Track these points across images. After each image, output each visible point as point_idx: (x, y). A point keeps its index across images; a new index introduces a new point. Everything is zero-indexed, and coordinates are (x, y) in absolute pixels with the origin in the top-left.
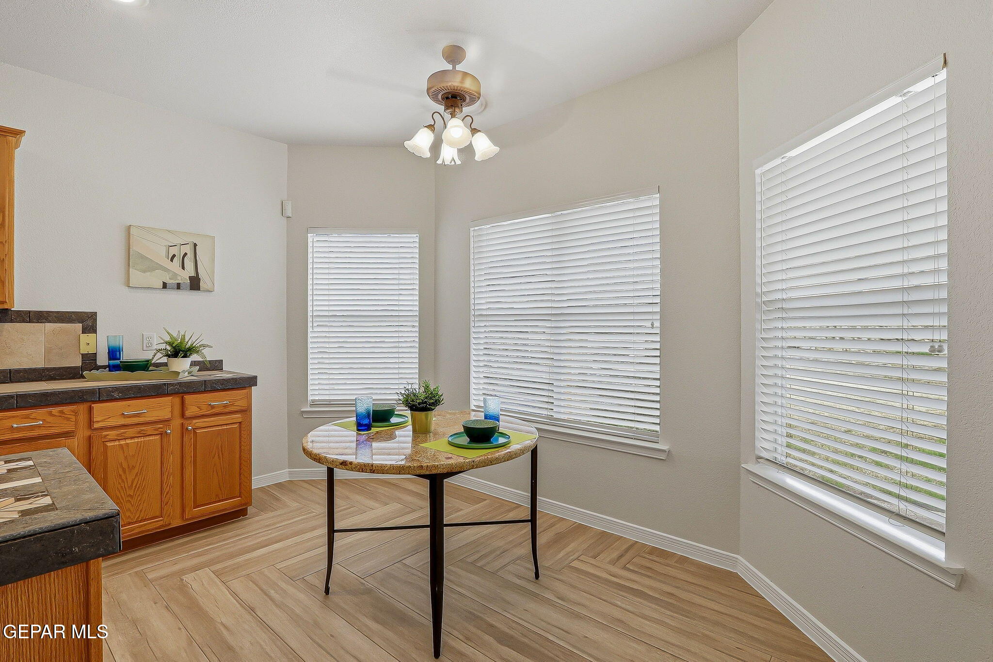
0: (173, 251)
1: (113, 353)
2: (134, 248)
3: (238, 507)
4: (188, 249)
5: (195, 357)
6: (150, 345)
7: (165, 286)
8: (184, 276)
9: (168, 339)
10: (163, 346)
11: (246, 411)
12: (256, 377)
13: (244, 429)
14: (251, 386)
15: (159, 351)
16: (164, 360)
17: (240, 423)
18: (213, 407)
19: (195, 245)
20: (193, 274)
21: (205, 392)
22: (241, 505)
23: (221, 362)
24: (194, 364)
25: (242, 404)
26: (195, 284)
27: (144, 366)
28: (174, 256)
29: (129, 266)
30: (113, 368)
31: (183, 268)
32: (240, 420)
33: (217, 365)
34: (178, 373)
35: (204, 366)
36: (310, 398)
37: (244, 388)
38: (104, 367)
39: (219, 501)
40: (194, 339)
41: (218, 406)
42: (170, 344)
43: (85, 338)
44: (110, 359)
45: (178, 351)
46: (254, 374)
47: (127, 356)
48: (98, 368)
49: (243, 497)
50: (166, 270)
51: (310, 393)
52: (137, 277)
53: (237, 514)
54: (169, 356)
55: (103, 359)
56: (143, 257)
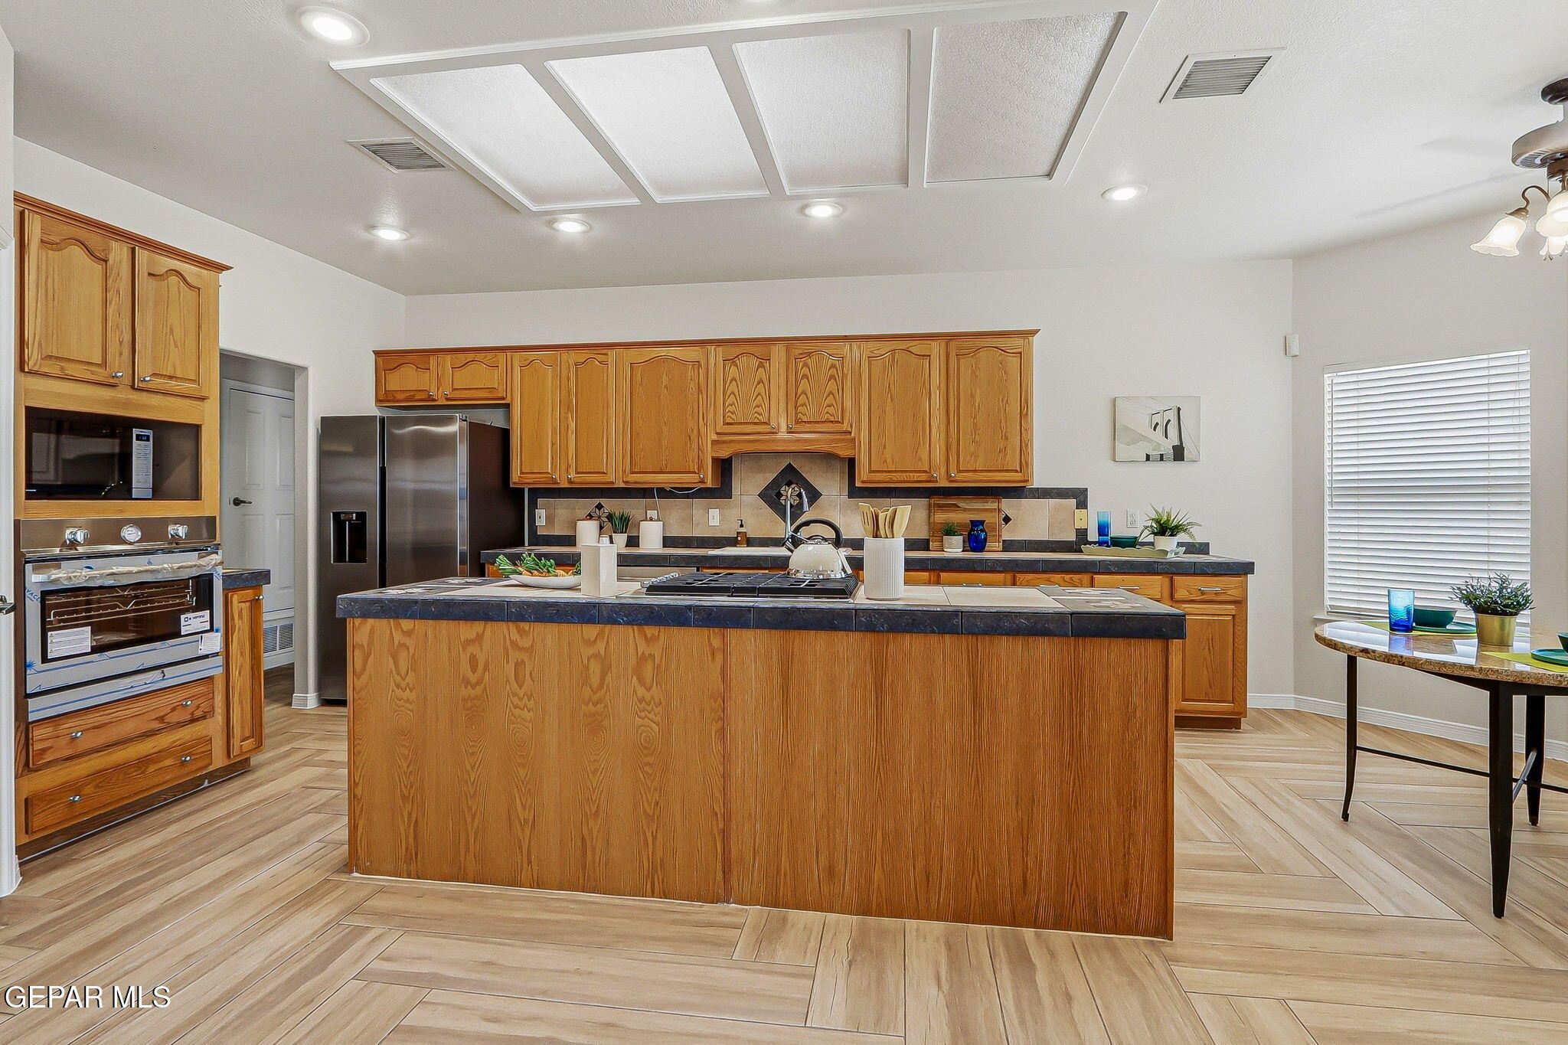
0: (1156, 419)
1: (1103, 529)
2: (1121, 420)
3: (1226, 714)
4: (1171, 416)
5: (1182, 537)
6: (1133, 522)
7: (1148, 458)
8: (1167, 446)
9: (1154, 515)
10: (1149, 523)
11: (1241, 603)
12: (1253, 564)
13: (1239, 621)
14: (1246, 574)
15: (1146, 527)
16: (1151, 538)
17: (1233, 616)
18: (1203, 593)
19: (1179, 409)
20: (1177, 443)
21: (1195, 574)
22: (1233, 713)
23: (1207, 545)
24: (1180, 544)
25: (1234, 593)
26: (1179, 454)
27: (1132, 543)
28: (1157, 424)
29: (1114, 439)
30: (1100, 543)
31: (1166, 437)
32: (1234, 613)
33: (1204, 548)
34: (1166, 552)
35: (1191, 548)
36: (1327, 603)
37: (1238, 575)
38: (1095, 543)
39: (1209, 701)
40: (1179, 517)
41: (1209, 593)
42: (1158, 521)
43: (1080, 513)
44: (1100, 535)
45: (1164, 529)
46: (1251, 561)
47: (1115, 532)
48: (1091, 543)
49: (1236, 703)
50: (1150, 440)
51: (1327, 595)
52: (1122, 451)
53: (1229, 723)
54: (1155, 534)
55: (1093, 535)
56: (1127, 429)
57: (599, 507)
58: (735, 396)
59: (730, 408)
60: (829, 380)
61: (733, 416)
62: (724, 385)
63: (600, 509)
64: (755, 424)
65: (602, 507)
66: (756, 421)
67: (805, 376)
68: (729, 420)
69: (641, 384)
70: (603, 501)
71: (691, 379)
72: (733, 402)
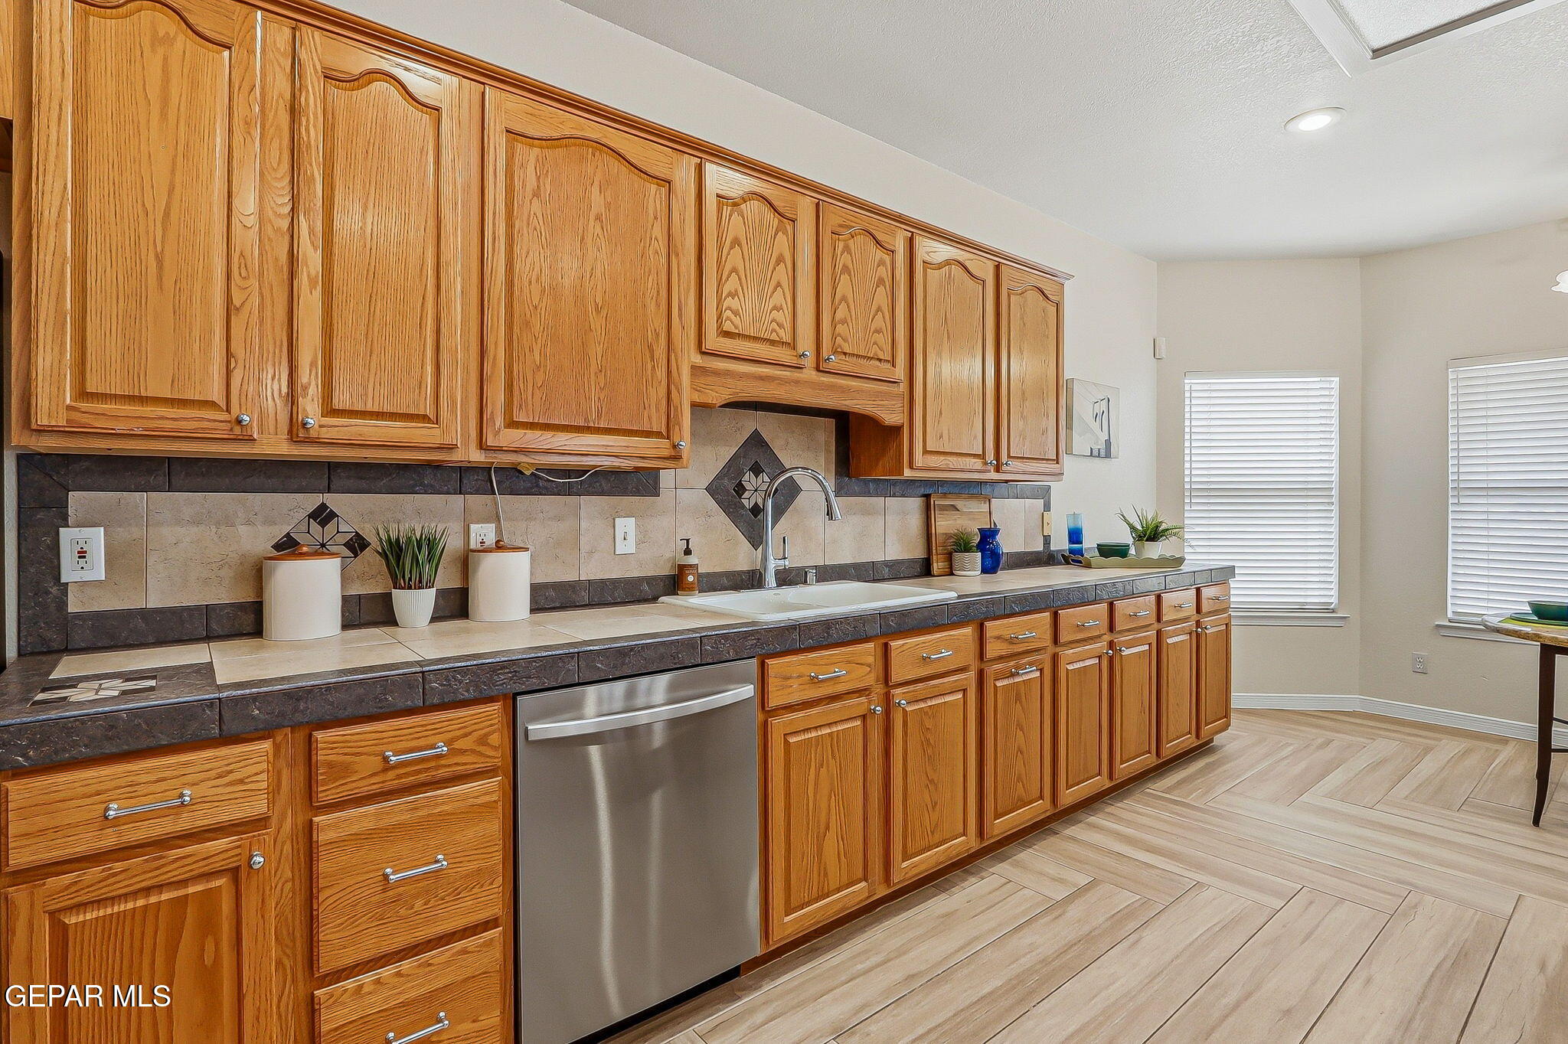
0: (1097, 409)
2: (1077, 406)
4: (1105, 407)
7: (1091, 452)
8: (1102, 440)
17: (1226, 624)
19: (1109, 401)
20: (1107, 437)
26: (1108, 450)
28: (1097, 415)
43: (1047, 517)
50: (1092, 432)
52: (1077, 442)
56: (1080, 417)
57: (322, 516)
58: (740, 279)
59: (729, 302)
60: (878, 286)
61: (737, 320)
62: (720, 249)
63: (323, 524)
64: (773, 343)
65: (333, 515)
66: (774, 337)
67: (846, 269)
68: (728, 326)
69: (536, 194)
70: (335, 501)
71: (656, 218)
72: (736, 291)
